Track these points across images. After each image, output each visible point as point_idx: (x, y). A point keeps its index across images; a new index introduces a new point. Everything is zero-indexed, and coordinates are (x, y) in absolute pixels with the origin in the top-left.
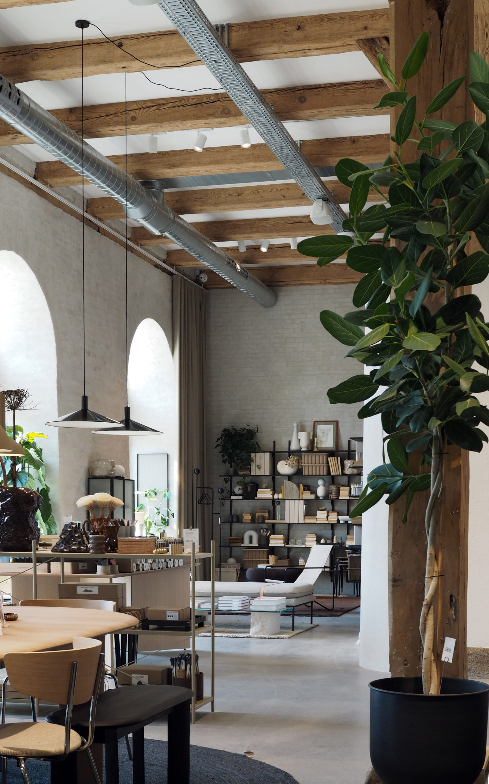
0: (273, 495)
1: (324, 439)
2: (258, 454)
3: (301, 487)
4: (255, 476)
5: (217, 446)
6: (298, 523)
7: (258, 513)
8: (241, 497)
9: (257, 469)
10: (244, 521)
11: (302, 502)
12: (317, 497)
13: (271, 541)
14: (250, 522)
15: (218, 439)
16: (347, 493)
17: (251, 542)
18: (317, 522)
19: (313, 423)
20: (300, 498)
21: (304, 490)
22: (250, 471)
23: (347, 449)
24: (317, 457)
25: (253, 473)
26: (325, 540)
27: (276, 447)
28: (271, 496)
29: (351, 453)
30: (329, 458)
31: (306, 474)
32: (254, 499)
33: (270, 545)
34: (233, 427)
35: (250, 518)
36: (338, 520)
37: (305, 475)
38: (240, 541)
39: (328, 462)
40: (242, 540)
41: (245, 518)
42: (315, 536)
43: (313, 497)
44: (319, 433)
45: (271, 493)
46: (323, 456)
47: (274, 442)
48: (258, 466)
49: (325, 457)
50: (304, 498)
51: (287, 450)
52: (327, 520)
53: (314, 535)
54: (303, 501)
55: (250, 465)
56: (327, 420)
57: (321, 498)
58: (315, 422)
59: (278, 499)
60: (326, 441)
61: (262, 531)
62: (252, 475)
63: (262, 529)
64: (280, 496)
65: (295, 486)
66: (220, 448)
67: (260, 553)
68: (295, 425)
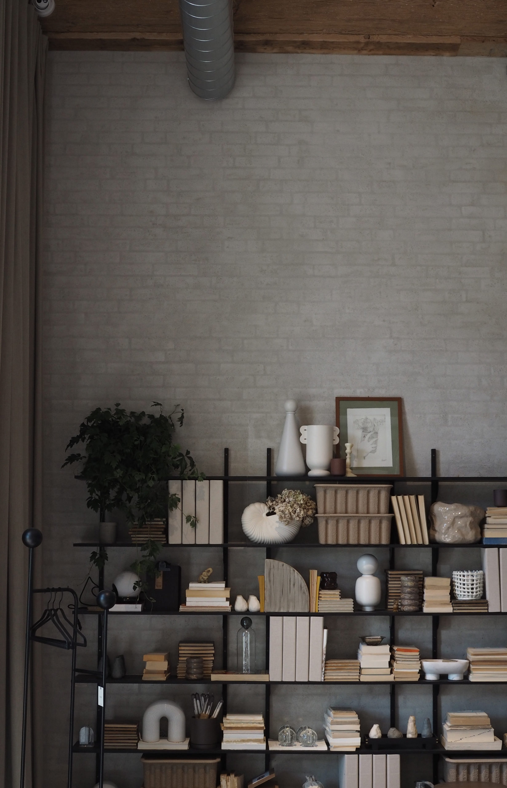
0: (232, 600)
1: (367, 446)
2: (190, 484)
3: (315, 579)
4: (182, 545)
5: (72, 459)
6: (309, 683)
7: (186, 650)
8: (138, 608)
9: (187, 527)
10: (145, 677)
11: (318, 621)
12: (358, 607)
13: (227, 735)
14: (164, 678)
15: (74, 441)
16: (445, 595)
17: (164, 733)
18: (363, 679)
19: (334, 404)
20: (313, 610)
21: (323, 587)
22: (166, 532)
23: (428, 474)
24: (362, 495)
25: (174, 539)
26: (381, 728)
27: (233, 465)
28: (227, 604)
29: (440, 483)
30: (394, 498)
31: (331, 541)
32: (174, 610)
33: (225, 746)
34: (120, 408)
35: (163, 666)
36: (422, 673)
37: (327, 546)
38: (135, 736)
39: (391, 510)
40: (139, 733)
41: (149, 666)
42: (357, 719)
43: (347, 606)
44: (353, 431)
45: (227, 594)
46: (379, 493)
47: (227, 451)
48: (188, 518)
49: (383, 495)
50: (322, 611)
51: (264, 473)
52: (391, 672)
53: (353, 717)
54: (320, 619)
55: (166, 517)
56: (371, 395)
57: (368, 609)
58: (339, 400)
59: (248, 612)
60: (374, 452)
61: (197, 704)
62: (171, 542)
63: (196, 696)
64: (254, 604)
65: (297, 577)
66: (78, 467)
67: (194, 771)
68: (290, 405)
